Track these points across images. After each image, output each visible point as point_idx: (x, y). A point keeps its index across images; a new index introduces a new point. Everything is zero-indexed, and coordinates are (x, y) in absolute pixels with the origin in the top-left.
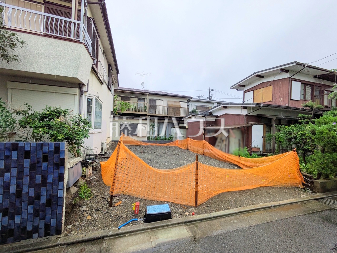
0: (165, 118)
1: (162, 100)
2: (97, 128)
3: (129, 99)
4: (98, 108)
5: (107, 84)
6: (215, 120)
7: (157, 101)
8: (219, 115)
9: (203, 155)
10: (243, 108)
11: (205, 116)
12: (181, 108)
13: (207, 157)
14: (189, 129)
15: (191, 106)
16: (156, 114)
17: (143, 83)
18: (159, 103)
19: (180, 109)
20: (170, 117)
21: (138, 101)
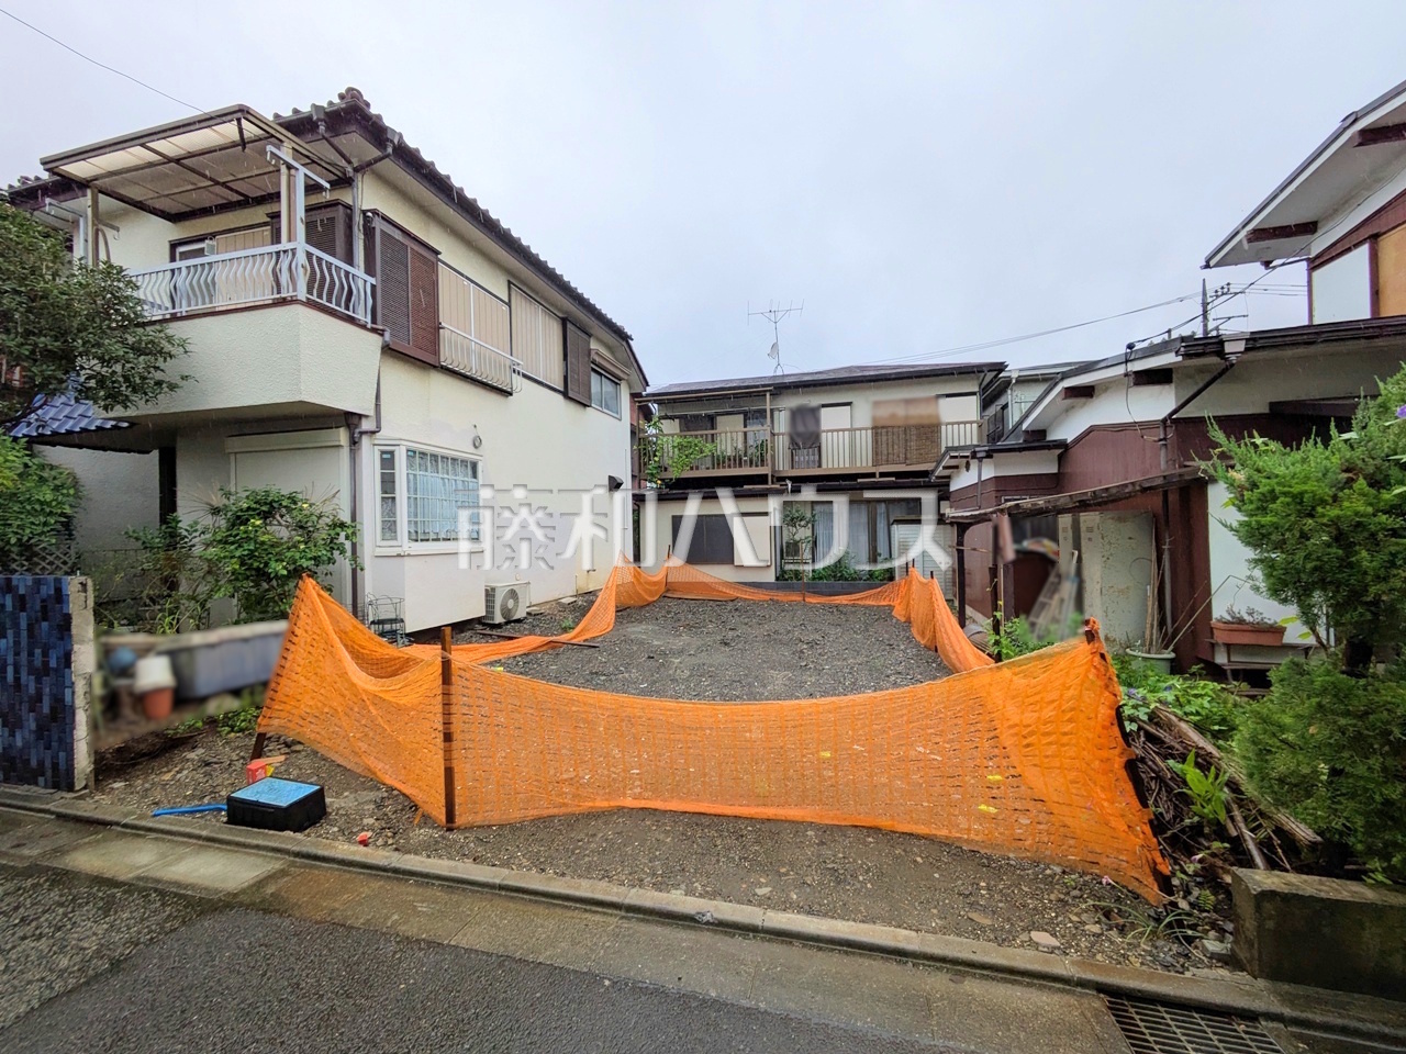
0: (859, 480)
1: (849, 404)
2: (438, 540)
3: (711, 420)
4: (446, 476)
5: (562, 389)
6: (1055, 471)
7: (823, 410)
8: (1068, 441)
10: (1137, 384)
11: (975, 452)
12: (941, 424)
15: (1015, 405)
16: (824, 466)
17: (774, 346)
18: (831, 419)
19: (933, 432)
20: (883, 475)
21: (745, 426)
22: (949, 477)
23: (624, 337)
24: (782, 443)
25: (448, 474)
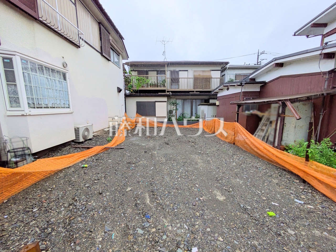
0: (190, 93)
1: (187, 71)
2: (48, 108)
3: (147, 73)
4: (49, 77)
5: (100, 51)
6: (259, 90)
7: (180, 72)
8: (267, 82)
9: (234, 144)
10: (324, 58)
11: (242, 83)
12: (212, 78)
13: (238, 148)
14: (219, 106)
15: (227, 75)
16: (180, 88)
17: (164, 52)
18: (182, 75)
19: (210, 80)
20: (196, 92)
21: (157, 75)
22: (217, 92)
23: (121, 38)
24: (168, 81)
25: (50, 76)
